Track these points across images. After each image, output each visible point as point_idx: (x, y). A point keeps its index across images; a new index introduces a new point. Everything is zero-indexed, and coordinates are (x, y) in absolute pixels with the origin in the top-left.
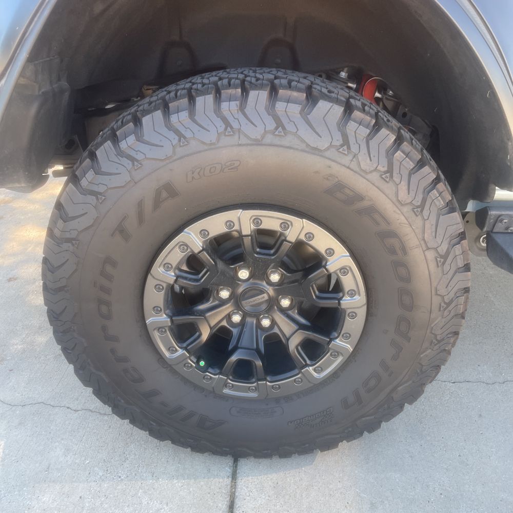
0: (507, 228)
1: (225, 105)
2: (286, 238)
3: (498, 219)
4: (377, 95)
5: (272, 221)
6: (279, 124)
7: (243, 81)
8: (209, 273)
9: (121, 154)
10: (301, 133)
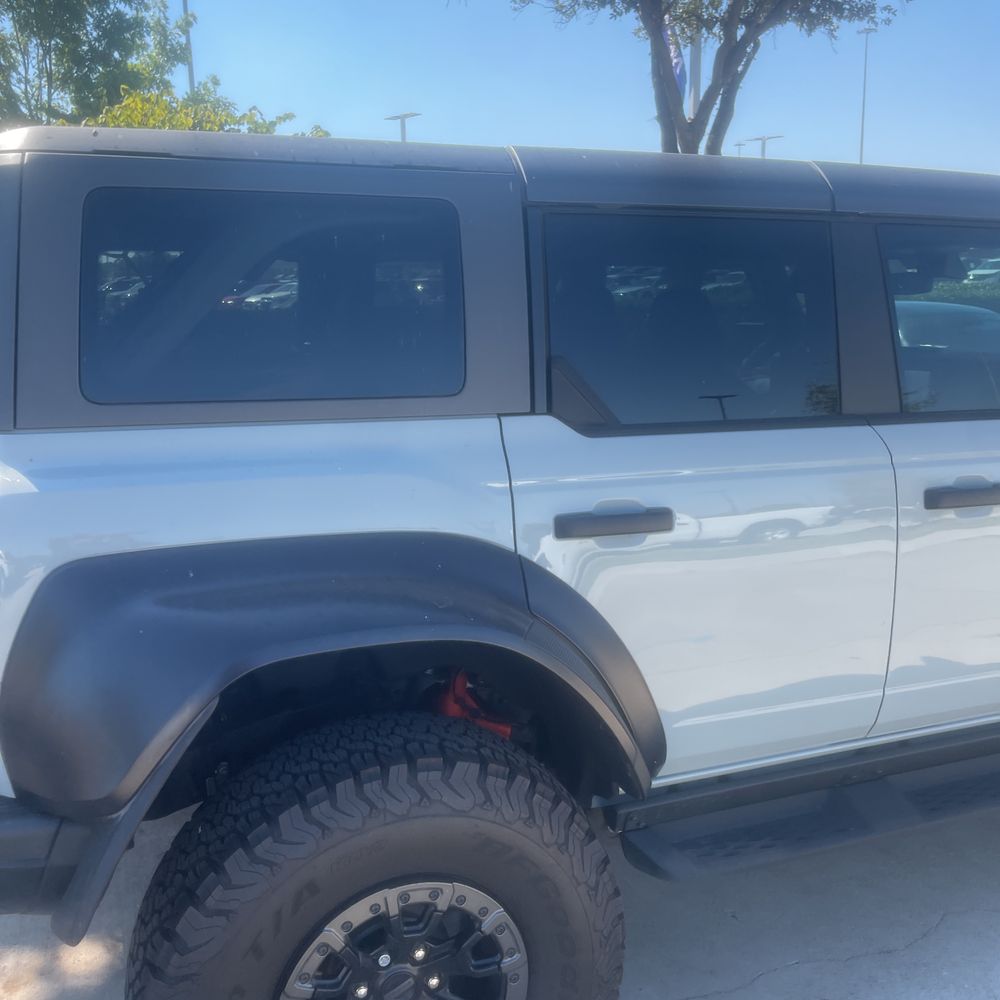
0: (638, 824)
1: (367, 787)
2: (436, 907)
3: (628, 817)
4: (469, 685)
5: (419, 892)
6: (423, 794)
7: (375, 752)
8: (350, 972)
9: (255, 860)
10: (445, 799)
